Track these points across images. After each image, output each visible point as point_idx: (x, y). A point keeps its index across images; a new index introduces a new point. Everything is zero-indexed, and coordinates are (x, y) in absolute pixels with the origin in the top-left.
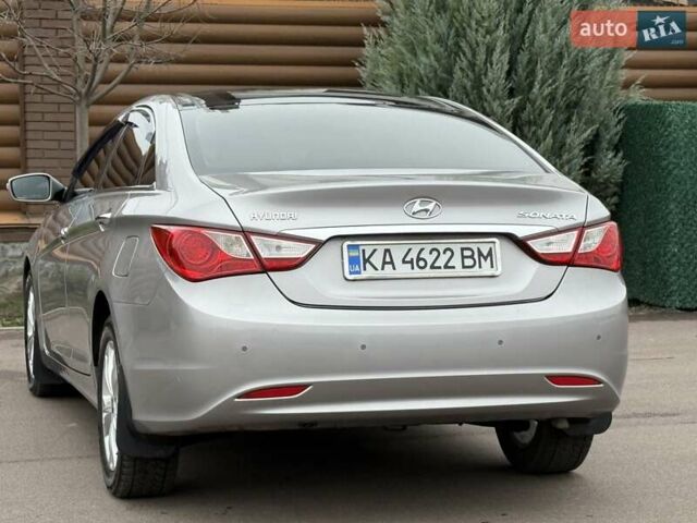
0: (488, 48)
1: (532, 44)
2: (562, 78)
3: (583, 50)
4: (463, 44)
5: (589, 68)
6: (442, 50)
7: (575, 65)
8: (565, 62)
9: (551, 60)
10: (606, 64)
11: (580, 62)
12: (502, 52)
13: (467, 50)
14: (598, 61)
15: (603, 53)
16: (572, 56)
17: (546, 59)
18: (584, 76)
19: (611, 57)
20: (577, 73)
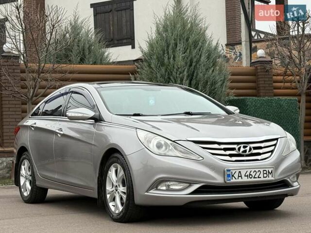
0: (181, 79)
1: (196, 77)
2: (208, 90)
3: (214, 79)
4: (171, 77)
5: (217, 86)
6: (163, 80)
7: (212, 85)
8: (209, 83)
9: (204, 82)
10: (222, 85)
11: (214, 83)
12: (186, 80)
13: (173, 80)
14: (219, 84)
15: (221, 81)
16: (211, 81)
17: (202, 82)
18: (215, 89)
19: (224, 82)
20: (213, 88)
